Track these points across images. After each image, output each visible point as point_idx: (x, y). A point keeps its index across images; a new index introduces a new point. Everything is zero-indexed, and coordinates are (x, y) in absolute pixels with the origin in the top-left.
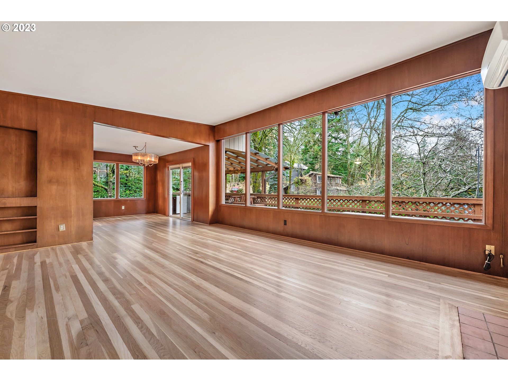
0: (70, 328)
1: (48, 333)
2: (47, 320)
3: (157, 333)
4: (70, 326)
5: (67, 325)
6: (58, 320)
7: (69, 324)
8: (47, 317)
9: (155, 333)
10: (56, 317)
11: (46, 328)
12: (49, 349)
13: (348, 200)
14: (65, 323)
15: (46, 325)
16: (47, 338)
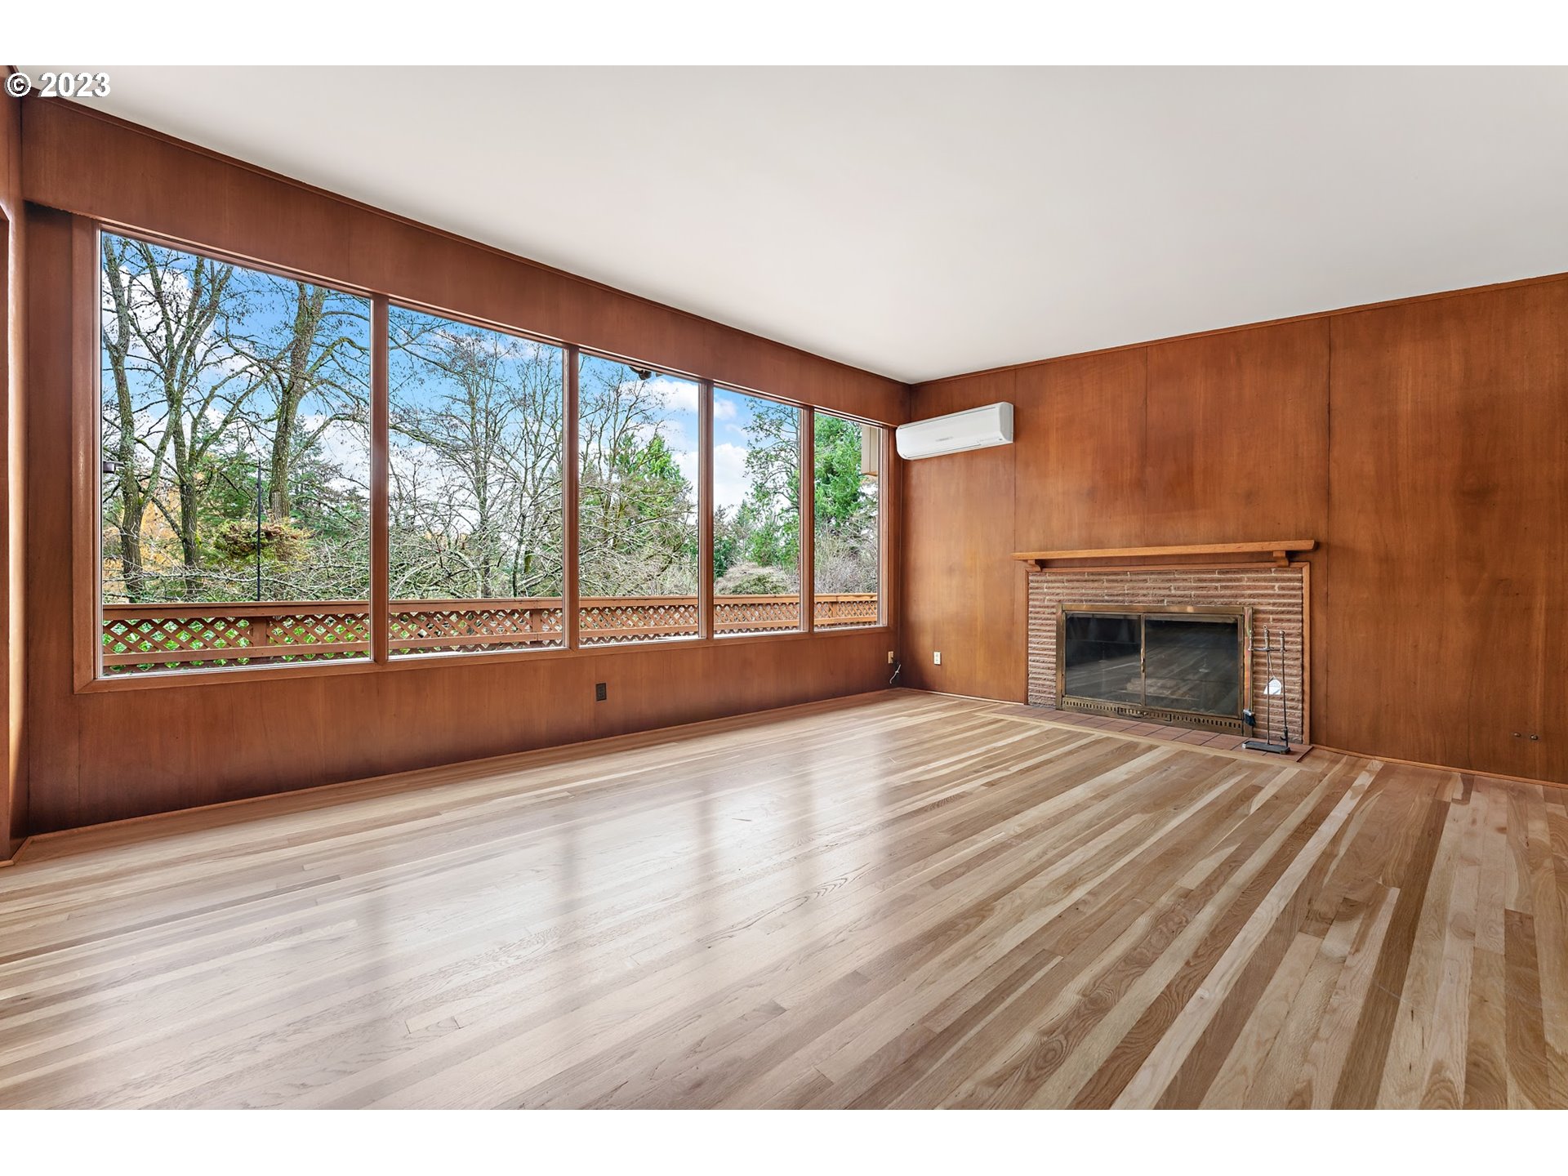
0: (1355, 939)
1: (1410, 963)
2: (1400, 994)
3: (1234, 845)
4: (1354, 943)
5: (1357, 950)
6: (1371, 977)
7: (1351, 948)
8: (1397, 1003)
9: (1232, 849)
10: (1373, 986)
11: (1410, 977)
12: (1418, 934)
13: (493, 612)
14: (1359, 956)
15: (1407, 983)
16: (1416, 954)
